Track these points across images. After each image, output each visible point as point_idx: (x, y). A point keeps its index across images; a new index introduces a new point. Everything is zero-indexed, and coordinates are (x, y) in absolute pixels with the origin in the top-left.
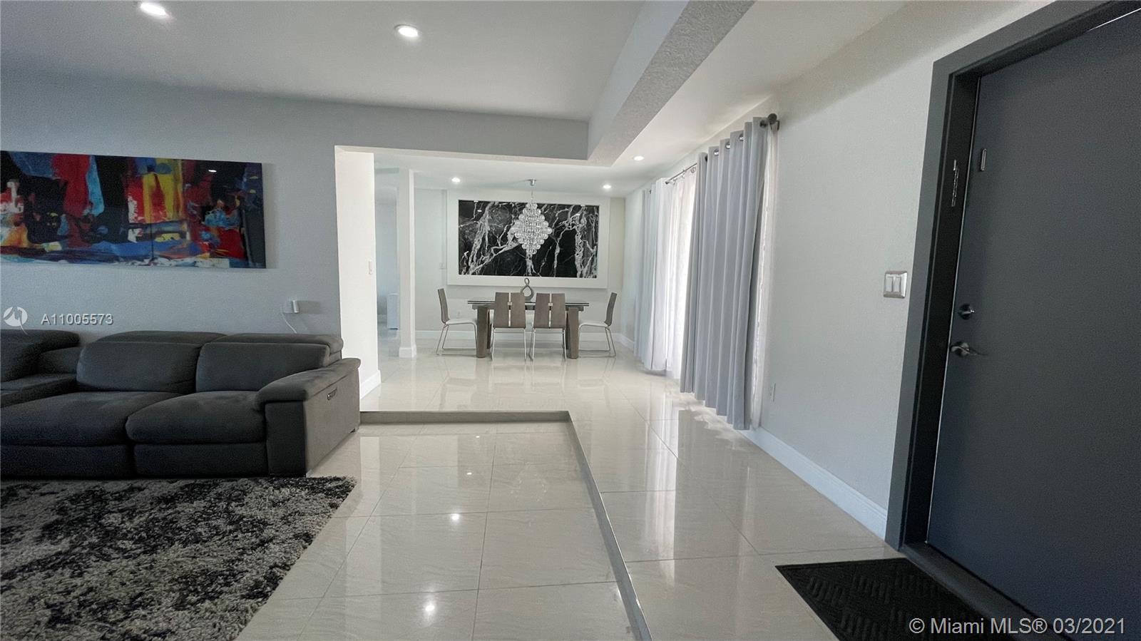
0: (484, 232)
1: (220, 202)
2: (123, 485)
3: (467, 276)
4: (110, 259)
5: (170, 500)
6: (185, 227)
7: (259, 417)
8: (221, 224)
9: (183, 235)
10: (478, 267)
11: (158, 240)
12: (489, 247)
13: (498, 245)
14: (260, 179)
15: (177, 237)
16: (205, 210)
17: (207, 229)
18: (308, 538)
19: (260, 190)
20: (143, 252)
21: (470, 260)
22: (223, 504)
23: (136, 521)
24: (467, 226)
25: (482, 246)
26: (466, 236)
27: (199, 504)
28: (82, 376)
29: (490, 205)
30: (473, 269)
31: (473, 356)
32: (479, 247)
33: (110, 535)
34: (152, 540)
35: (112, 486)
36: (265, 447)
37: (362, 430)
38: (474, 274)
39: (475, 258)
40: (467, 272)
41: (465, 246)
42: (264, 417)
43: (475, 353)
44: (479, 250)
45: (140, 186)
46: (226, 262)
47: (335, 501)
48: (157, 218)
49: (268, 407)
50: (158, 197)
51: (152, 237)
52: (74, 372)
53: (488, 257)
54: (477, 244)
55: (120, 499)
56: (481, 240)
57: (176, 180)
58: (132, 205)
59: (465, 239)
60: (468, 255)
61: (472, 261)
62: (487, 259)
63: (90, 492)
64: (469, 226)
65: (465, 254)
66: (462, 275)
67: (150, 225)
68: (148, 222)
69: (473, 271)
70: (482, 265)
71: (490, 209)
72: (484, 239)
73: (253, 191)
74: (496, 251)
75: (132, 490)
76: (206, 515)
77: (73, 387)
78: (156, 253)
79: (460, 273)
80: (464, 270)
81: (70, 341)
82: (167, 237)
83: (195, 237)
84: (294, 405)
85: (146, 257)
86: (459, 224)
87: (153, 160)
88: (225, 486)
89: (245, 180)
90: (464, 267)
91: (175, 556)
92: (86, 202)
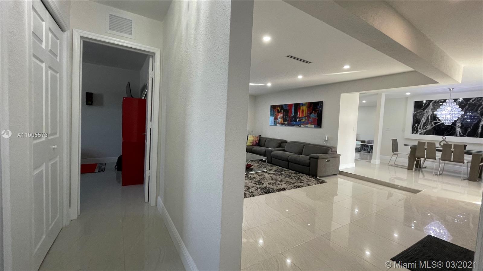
0: (428, 115)
1: (314, 111)
2: (286, 169)
3: (416, 135)
4: (293, 125)
5: (292, 173)
6: (307, 118)
7: (309, 161)
8: (313, 117)
9: (306, 120)
10: (423, 131)
11: (302, 121)
12: (431, 122)
13: (437, 121)
14: (322, 105)
15: (305, 120)
16: (311, 113)
17: (311, 118)
18: (309, 185)
19: (322, 108)
20: (299, 124)
21: (419, 128)
22: (299, 176)
23: (285, 174)
24: (418, 112)
25: (426, 121)
26: (417, 117)
27: (295, 175)
28: (285, 149)
29: (433, 102)
30: (420, 132)
31: (406, 169)
32: (424, 121)
33: (281, 174)
34: (286, 176)
35: (285, 169)
36: (309, 168)
37: (339, 176)
38: (421, 134)
39: (422, 127)
40: (417, 133)
41: (416, 121)
42: (310, 161)
43: (407, 168)
44: (425, 123)
45: (300, 109)
46: (313, 126)
47: (319, 183)
48: (302, 116)
49: (311, 159)
50: (303, 111)
51: (301, 120)
52: (284, 148)
53: (430, 126)
54: (423, 120)
55: (285, 171)
56: (426, 118)
57: (306, 107)
58: (298, 114)
59: (417, 118)
60: (418, 125)
61: (420, 128)
62: (429, 127)
63: (282, 169)
64: (419, 112)
65: (416, 125)
66: (414, 135)
67: (301, 118)
68: (300, 117)
69: (420, 133)
70: (425, 130)
71: (433, 103)
72: (428, 118)
73: (320, 108)
74: (435, 123)
75: (287, 170)
76: (295, 177)
77: (284, 150)
78: (301, 124)
79: (412, 133)
80: (415, 132)
81: (285, 142)
82: (303, 120)
83: (308, 120)
84: (316, 159)
85: (299, 125)
86: (414, 112)
87: (303, 103)
88: (301, 174)
89: (319, 106)
90: (415, 130)
91: (288, 179)
92: (291, 113)
